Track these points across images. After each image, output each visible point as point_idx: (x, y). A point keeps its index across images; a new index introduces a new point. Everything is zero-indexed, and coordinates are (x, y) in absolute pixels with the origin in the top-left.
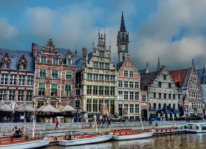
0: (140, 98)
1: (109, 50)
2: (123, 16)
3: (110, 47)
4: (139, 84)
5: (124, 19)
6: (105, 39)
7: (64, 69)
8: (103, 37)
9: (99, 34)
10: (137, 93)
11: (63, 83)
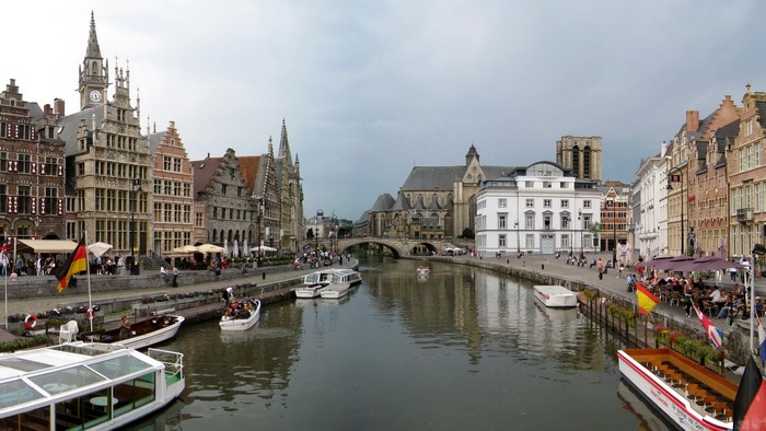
0: (193, 217)
1: (136, 109)
2: (93, 21)
3: (138, 100)
4: (192, 188)
5: (96, 29)
6: (128, 82)
7: (42, 151)
8: (124, 76)
9: (117, 69)
10: (187, 208)
11: (41, 182)
